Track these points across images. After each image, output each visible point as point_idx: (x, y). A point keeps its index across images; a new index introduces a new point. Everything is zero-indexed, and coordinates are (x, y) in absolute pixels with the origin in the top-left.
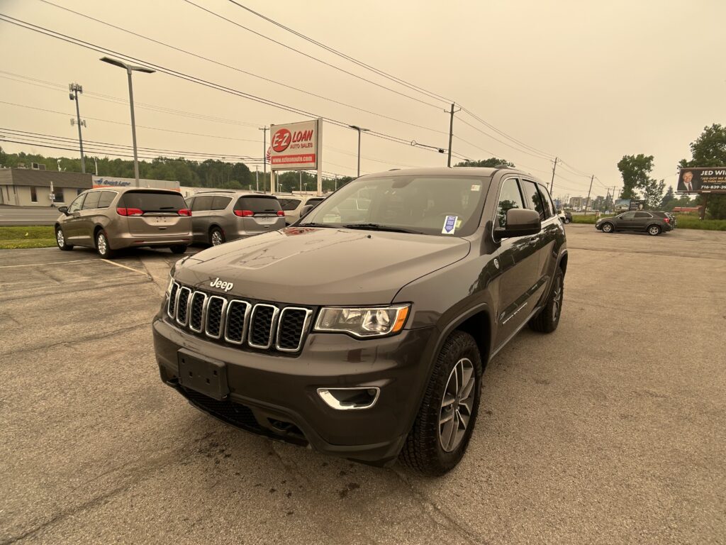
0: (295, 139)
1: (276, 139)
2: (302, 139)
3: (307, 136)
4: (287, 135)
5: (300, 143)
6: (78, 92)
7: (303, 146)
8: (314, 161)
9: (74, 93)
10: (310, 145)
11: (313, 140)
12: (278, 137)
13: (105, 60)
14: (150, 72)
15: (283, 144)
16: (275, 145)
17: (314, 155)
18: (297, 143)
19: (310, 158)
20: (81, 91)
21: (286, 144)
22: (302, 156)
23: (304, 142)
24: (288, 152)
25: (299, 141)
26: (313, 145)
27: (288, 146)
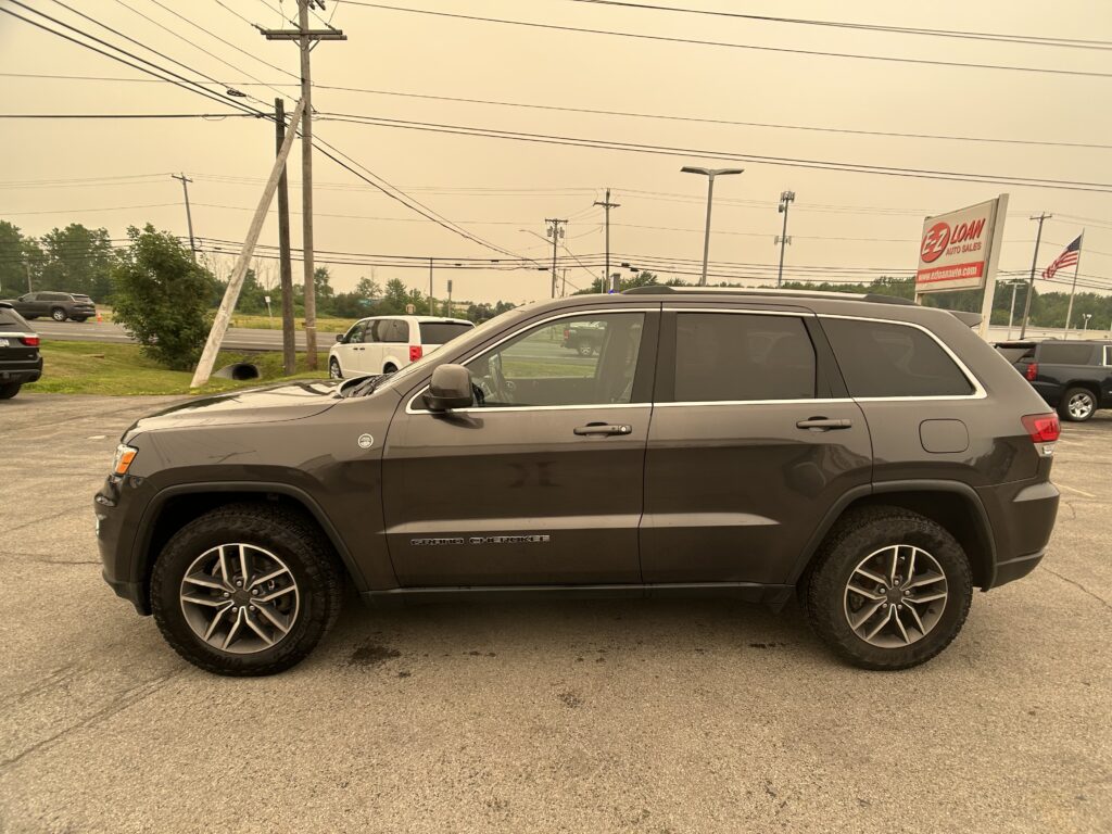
0: (955, 238)
1: (927, 242)
2: (964, 237)
3: (973, 230)
4: (944, 232)
5: (963, 243)
6: (790, 202)
7: (967, 249)
8: (980, 274)
9: (784, 204)
10: (977, 246)
11: (983, 237)
12: (930, 237)
13: (684, 170)
14: (739, 172)
15: (937, 249)
16: (925, 252)
17: (983, 263)
18: (957, 244)
19: (973, 270)
20: (793, 199)
21: (940, 248)
22: (962, 266)
23: (969, 242)
24: (943, 261)
25: (960, 241)
26: (983, 246)
27: (942, 251)
